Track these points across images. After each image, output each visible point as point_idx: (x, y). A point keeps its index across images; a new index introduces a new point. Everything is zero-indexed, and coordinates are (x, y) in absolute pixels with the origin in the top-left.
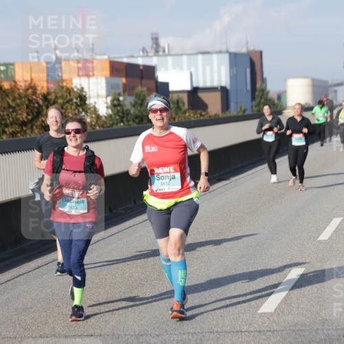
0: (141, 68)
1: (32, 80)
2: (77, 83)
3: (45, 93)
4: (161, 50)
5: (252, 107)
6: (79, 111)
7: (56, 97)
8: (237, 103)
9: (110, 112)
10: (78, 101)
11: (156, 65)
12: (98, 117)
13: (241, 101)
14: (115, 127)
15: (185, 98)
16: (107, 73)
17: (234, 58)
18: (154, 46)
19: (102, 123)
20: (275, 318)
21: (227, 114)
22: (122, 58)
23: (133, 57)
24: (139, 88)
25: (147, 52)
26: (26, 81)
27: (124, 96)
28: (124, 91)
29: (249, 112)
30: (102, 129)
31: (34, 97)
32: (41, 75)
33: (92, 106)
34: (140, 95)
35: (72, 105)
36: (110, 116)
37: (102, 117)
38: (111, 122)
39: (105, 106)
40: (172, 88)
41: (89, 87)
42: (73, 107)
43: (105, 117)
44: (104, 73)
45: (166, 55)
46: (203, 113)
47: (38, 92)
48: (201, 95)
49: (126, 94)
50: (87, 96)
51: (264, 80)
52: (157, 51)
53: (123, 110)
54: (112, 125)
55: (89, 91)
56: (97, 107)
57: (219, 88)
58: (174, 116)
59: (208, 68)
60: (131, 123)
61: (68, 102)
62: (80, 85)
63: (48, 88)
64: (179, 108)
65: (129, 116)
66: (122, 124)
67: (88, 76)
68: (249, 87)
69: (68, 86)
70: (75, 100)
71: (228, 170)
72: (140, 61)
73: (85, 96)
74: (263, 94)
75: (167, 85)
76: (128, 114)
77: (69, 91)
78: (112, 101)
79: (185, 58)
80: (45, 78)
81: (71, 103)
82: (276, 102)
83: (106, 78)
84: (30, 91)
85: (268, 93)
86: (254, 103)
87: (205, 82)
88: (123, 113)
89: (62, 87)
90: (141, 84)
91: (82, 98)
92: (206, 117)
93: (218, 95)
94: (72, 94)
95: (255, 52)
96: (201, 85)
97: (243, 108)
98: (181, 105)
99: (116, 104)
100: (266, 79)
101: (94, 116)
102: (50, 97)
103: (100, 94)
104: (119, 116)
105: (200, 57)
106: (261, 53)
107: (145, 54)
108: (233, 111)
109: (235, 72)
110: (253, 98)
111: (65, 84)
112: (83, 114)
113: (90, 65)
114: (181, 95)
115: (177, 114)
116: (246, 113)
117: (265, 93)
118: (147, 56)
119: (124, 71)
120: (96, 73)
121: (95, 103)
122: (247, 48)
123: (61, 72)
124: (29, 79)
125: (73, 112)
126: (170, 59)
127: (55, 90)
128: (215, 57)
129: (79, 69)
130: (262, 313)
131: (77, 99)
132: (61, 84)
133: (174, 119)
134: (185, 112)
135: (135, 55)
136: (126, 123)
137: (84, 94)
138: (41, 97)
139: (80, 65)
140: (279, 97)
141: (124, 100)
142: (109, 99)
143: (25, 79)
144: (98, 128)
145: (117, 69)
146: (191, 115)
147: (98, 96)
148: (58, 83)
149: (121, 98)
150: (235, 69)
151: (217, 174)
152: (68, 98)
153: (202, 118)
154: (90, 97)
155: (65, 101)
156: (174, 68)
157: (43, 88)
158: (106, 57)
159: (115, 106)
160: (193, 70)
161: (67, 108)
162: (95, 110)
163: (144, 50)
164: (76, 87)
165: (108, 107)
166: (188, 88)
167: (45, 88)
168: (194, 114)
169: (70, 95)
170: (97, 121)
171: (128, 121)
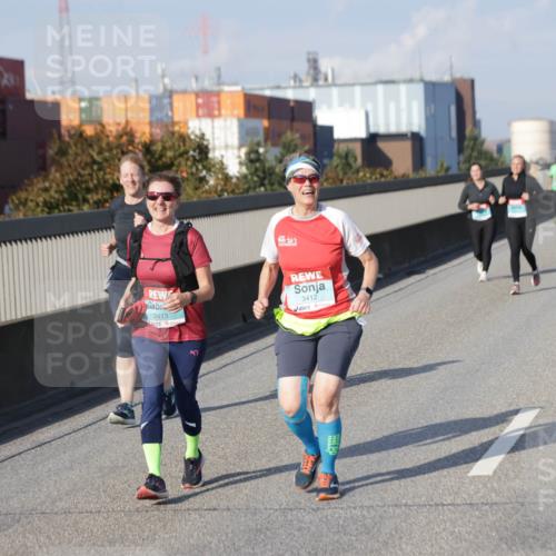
0: (292, 104)
1: (127, 122)
2: (196, 126)
3: (148, 141)
4: (322, 77)
5: (459, 164)
6: (197, 169)
7: (164, 148)
8: (436, 157)
9: (244, 170)
10: (196, 154)
11: (314, 101)
12: (227, 178)
13: (443, 154)
14: (251, 193)
15: (358, 149)
16: (240, 111)
17: (432, 90)
18: (312, 72)
19: (233, 187)
20: (495, 485)
21: (422, 174)
22: (262, 89)
23: (278, 87)
24: (289, 134)
25: (301, 81)
26: (119, 124)
27: (265, 146)
28: (266, 140)
29: (454, 171)
30: (231, 196)
31: (130, 148)
32: (141, 115)
33: (217, 160)
34: (290, 146)
35: (187, 159)
36: (245, 177)
37: (231, 178)
38: (246, 186)
39: (237, 161)
40: (337, 135)
41: (213, 133)
42: (189, 163)
43: (238, 178)
44: (236, 112)
45: (329, 86)
46: (385, 173)
47: (137, 141)
48: (382, 145)
49: (269, 143)
50: (210, 147)
51: (476, 124)
52: (315, 80)
53: (264, 167)
54: (247, 190)
55: (213, 139)
56: (225, 161)
57: (409, 135)
58: (341, 177)
59: (392, 106)
60: (276, 186)
61: (181, 155)
62: (200, 129)
63: (151, 135)
64: (348, 165)
65: (274, 177)
66: (262, 189)
67: (211, 115)
68: (454, 134)
69: (182, 130)
70: (191, 153)
71: (422, 259)
72: (290, 94)
73: (207, 147)
74: (475, 144)
75: (330, 130)
76: (270, 175)
77: (183, 138)
78: (248, 154)
79: (358, 89)
80: (147, 120)
81: (185, 156)
82: (495, 155)
83: (239, 120)
84: (125, 138)
85: (483, 142)
86: (462, 158)
87: (387, 125)
88: (264, 172)
89: (173, 133)
90: (292, 130)
91: (203, 150)
92: (389, 179)
93: (407, 145)
94: (187, 144)
95: (463, 81)
96: (382, 130)
97: (445, 165)
98: (351, 160)
99: (253, 159)
100: (479, 122)
101: (220, 176)
102: (154, 148)
103: (230, 143)
104: (258, 176)
105: (380, 88)
106: (472, 82)
107: (298, 84)
108: (431, 169)
109: (433, 110)
110: (460, 150)
111: (177, 128)
112: (204, 173)
113: (215, 99)
114: (351, 145)
115: (345, 173)
116: (450, 173)
117: (478, 142)
118: (301, 87)
119: (266, 108)
120: (223, 112)
121: (222, 156)
122: (451, 75)
123: (172, 110)
124: (123, 121)
125: (189, 171)
126: (335, 91)
127: (163, 137)
128: (403, 88)
129: (198, 106)
130: (474, 477)
131: (194, 151)
132: (171, 129)
133: (342, 181)
134: (358, 171)
135: (284, 85)
136: (268, 187)
137: (205, 143)
138: (140, 147)
139: (200, 101)
140: (500, 149)
141: (266, 152)
142: (244, 151)
143: (118, 121)
144: (226, 194)
145: (255, 105)
146: (366, 176)
147: (227, 147)
148: (167, 126)
149: (261, 150)
150: (433, 106)
151: (407, 265)
152: (182, 149)
153: (383, 180)
154: (214, 149)
155: (177, 153)
156: (341, 105)
157: (144, 133)
158: (238, 88)
159: (251, 161)
160: (370, 107)
161: (180, 164)
162: (222, 167)
163: (295, 77)
164: (193, 133)
165: (241, 164)
166: (363, 135)
167: (148, 135)
168: (372, 174)
169: (184, 145)
170: (225, 185)
171: (272, 184)
